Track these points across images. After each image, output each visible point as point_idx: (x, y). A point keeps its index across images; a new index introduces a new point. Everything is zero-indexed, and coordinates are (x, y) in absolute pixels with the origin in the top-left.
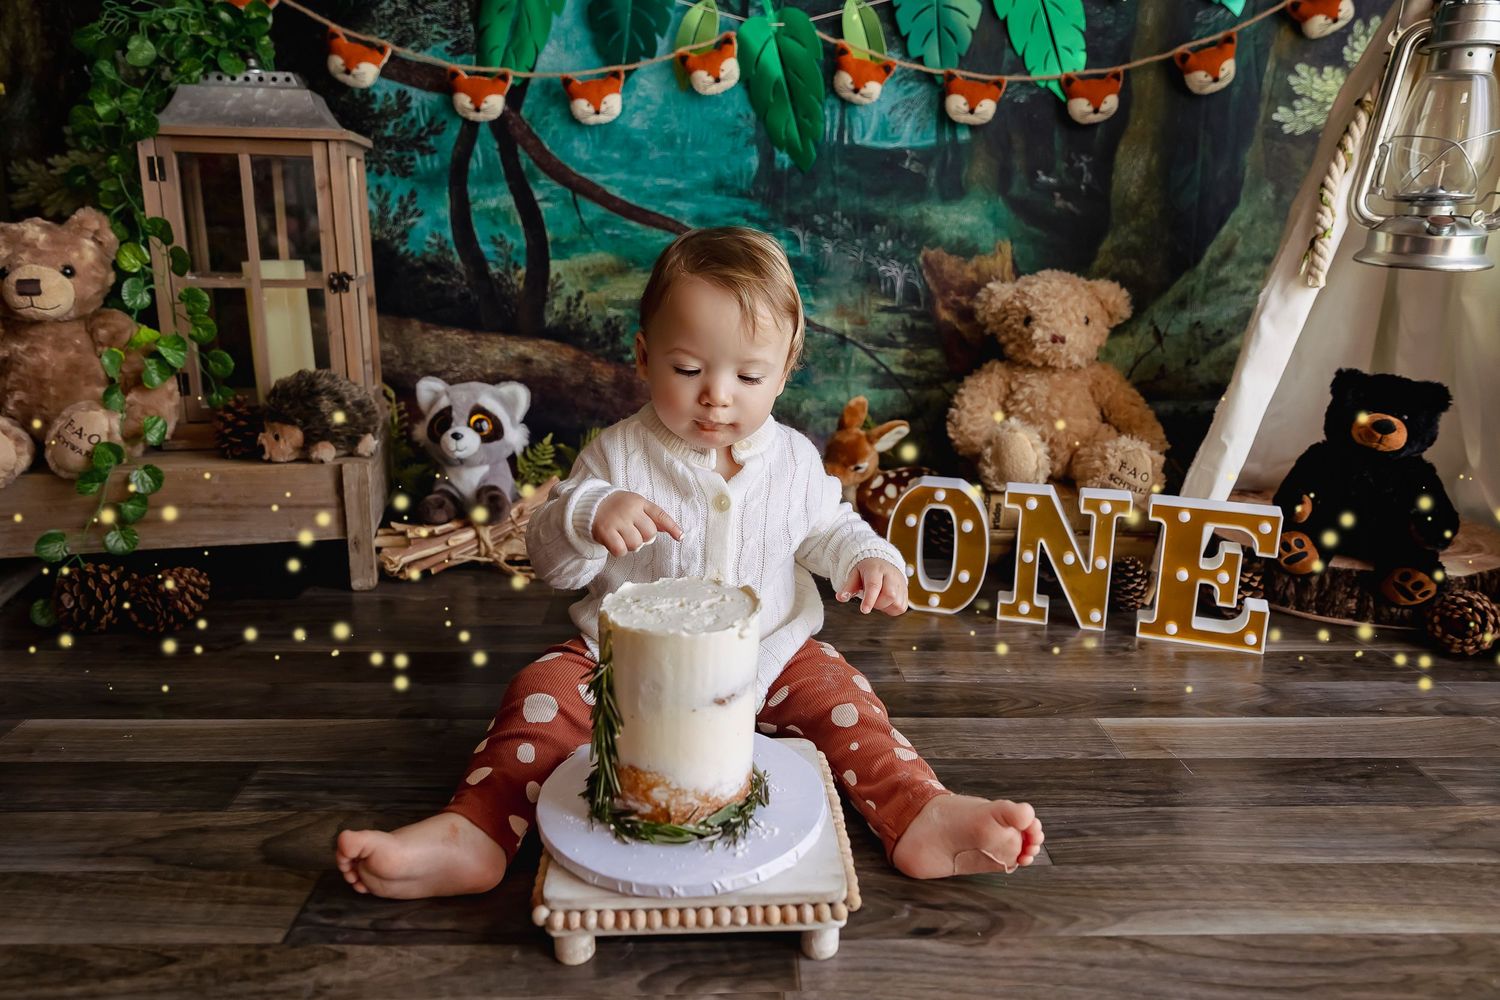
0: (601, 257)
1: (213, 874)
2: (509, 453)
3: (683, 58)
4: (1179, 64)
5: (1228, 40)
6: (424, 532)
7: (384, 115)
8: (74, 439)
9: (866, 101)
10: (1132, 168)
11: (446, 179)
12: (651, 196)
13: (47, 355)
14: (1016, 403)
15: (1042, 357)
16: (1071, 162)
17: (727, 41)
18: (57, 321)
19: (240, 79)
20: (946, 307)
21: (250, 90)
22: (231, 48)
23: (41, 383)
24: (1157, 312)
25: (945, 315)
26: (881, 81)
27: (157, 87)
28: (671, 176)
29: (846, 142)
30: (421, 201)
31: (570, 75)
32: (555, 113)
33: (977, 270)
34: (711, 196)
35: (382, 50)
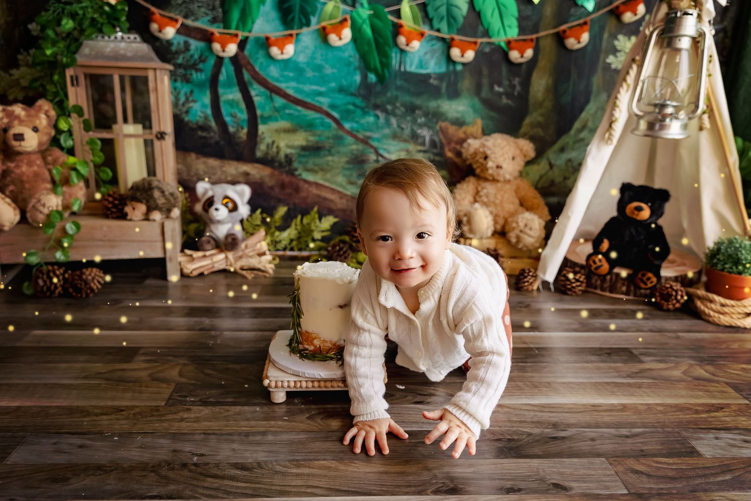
0: (284, 124)
1: (131, 384)
2: (240, 218)
3: (324, 28)
4: (562, 35)
5: (585, 23)
6: (200, 254)
7: (177, 53)
8: (41, 208)
9: (412, 50)
10: (540, 84)
11: (208, 85)
12: (308, 95)
13: (24, 168)
14: (480, 197)
15: (492, 175)
16: (510, 81)
17: (345, 20)
18: (29, 153)
19: (112, 37)
20: (450, 150)
21: (118, 44)
22: (109, 23)
23: (22, 182)
24: (551, 154)
25: (449, 154)
26: (419, 40)
27: (74, 41)
28: (317, 84)
29: (402, 69)
30: (196, 95)
31: (269, 35)
32: (261, 53)
33: (465, 133)
34: (337, 95)
35: (176, 21)
